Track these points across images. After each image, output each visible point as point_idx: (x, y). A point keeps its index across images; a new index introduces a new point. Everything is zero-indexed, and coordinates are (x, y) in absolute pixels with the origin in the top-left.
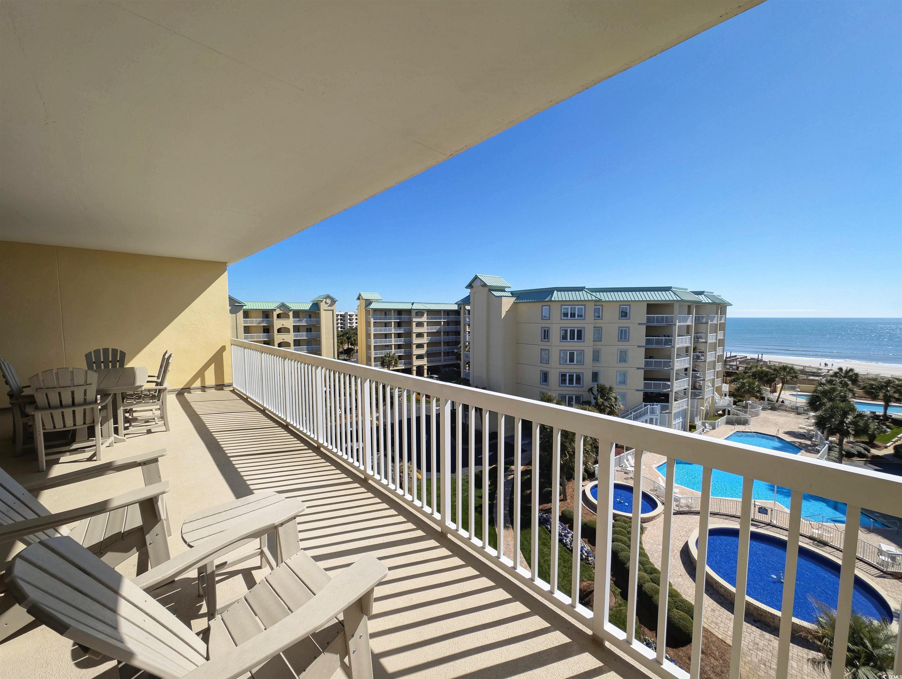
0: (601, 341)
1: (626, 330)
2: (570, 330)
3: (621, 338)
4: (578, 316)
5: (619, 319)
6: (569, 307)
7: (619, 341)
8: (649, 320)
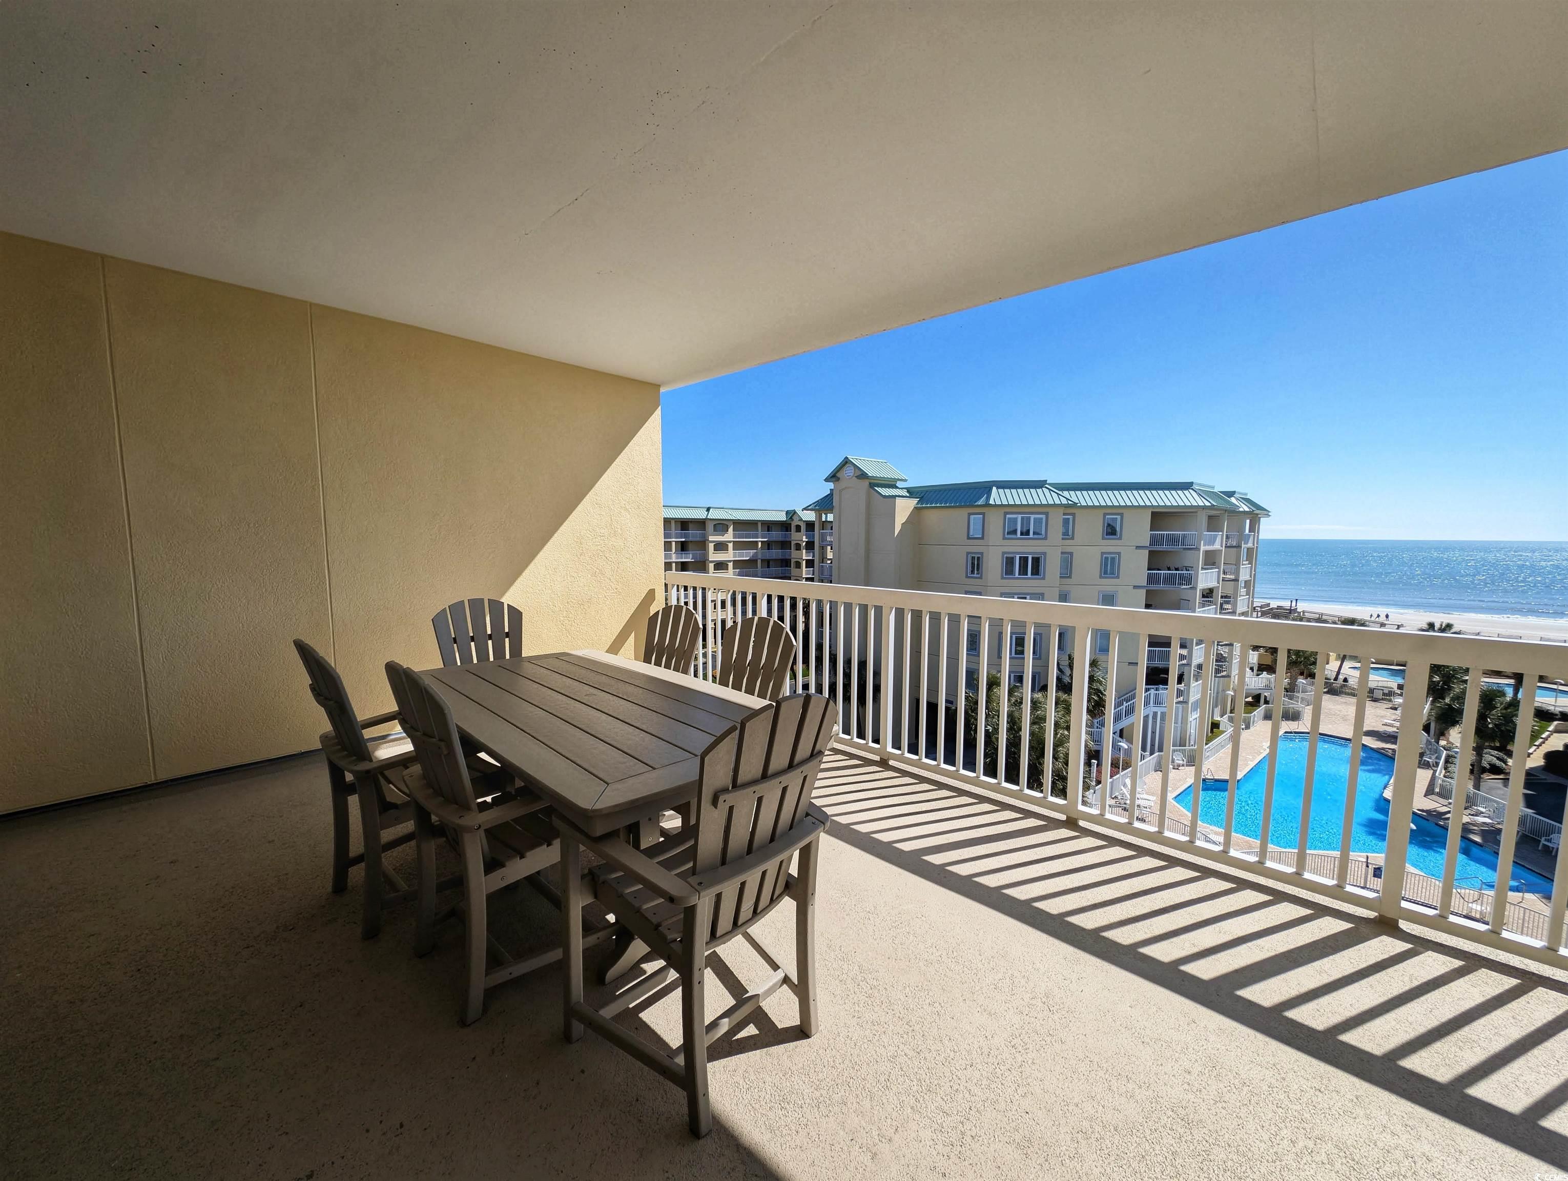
0: (1070, 577)
1: (1113, 559)
2: (1020, 557)
3: (1105, 573)
4: (1034, 533)
5: (1103, 538)
6: (1020, 517)
7: (1101, 577)
8: (1154, 540)
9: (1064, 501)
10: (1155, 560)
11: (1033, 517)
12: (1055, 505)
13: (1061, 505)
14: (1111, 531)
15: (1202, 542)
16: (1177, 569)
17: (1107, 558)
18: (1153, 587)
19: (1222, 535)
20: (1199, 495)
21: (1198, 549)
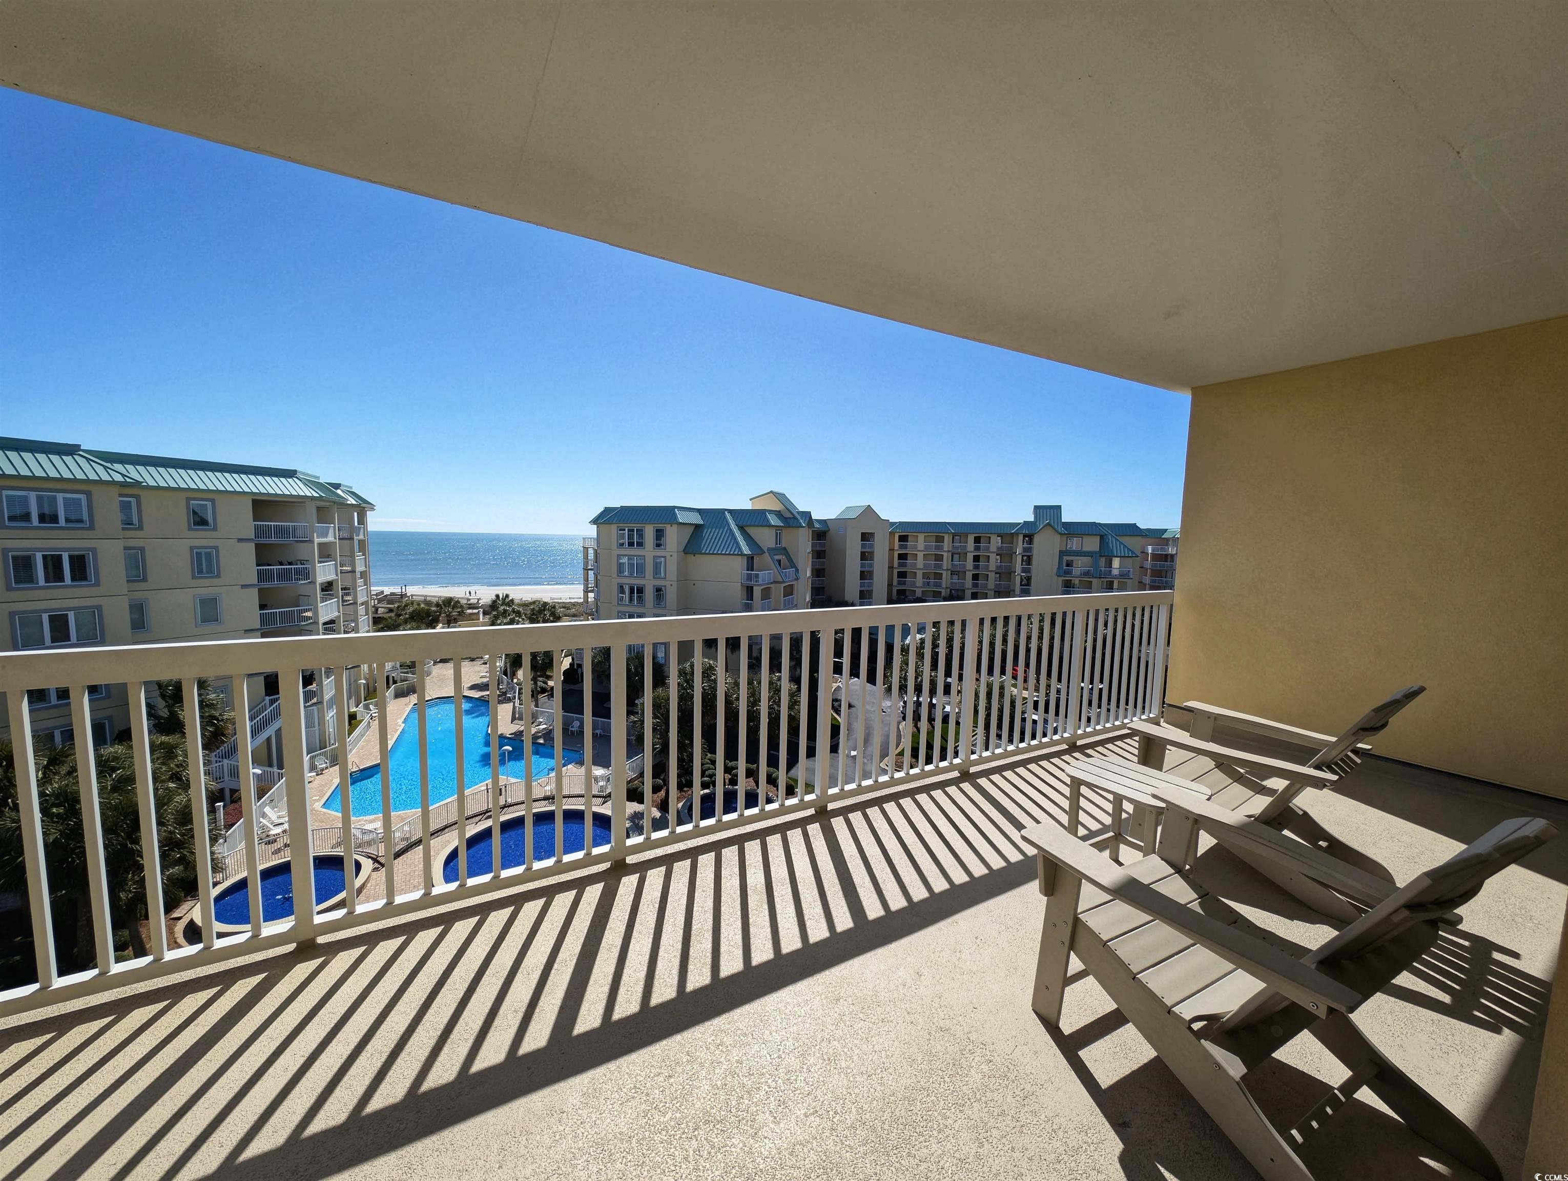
0: (145, 579)
1: (209, 555)
2: (45, 557)
3: (200, 572)
4: (68, 520)
5: (190, 529)
6: (32, 496)
7: (194, 577)
8: (259, 532)
9: (118, 478)
10: (264, 554)
11: (60, 497)
12: (101, 482)
13: (113, 483)
14: (200, 521)
15: (315, 534)
16: (290, 564)
17: (199, 555)
18: (265, 585)
19: (334, 527)
20: (305, 484)
21: (311, 541)
